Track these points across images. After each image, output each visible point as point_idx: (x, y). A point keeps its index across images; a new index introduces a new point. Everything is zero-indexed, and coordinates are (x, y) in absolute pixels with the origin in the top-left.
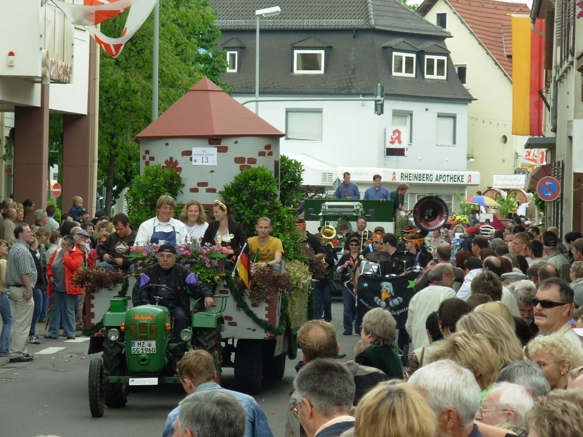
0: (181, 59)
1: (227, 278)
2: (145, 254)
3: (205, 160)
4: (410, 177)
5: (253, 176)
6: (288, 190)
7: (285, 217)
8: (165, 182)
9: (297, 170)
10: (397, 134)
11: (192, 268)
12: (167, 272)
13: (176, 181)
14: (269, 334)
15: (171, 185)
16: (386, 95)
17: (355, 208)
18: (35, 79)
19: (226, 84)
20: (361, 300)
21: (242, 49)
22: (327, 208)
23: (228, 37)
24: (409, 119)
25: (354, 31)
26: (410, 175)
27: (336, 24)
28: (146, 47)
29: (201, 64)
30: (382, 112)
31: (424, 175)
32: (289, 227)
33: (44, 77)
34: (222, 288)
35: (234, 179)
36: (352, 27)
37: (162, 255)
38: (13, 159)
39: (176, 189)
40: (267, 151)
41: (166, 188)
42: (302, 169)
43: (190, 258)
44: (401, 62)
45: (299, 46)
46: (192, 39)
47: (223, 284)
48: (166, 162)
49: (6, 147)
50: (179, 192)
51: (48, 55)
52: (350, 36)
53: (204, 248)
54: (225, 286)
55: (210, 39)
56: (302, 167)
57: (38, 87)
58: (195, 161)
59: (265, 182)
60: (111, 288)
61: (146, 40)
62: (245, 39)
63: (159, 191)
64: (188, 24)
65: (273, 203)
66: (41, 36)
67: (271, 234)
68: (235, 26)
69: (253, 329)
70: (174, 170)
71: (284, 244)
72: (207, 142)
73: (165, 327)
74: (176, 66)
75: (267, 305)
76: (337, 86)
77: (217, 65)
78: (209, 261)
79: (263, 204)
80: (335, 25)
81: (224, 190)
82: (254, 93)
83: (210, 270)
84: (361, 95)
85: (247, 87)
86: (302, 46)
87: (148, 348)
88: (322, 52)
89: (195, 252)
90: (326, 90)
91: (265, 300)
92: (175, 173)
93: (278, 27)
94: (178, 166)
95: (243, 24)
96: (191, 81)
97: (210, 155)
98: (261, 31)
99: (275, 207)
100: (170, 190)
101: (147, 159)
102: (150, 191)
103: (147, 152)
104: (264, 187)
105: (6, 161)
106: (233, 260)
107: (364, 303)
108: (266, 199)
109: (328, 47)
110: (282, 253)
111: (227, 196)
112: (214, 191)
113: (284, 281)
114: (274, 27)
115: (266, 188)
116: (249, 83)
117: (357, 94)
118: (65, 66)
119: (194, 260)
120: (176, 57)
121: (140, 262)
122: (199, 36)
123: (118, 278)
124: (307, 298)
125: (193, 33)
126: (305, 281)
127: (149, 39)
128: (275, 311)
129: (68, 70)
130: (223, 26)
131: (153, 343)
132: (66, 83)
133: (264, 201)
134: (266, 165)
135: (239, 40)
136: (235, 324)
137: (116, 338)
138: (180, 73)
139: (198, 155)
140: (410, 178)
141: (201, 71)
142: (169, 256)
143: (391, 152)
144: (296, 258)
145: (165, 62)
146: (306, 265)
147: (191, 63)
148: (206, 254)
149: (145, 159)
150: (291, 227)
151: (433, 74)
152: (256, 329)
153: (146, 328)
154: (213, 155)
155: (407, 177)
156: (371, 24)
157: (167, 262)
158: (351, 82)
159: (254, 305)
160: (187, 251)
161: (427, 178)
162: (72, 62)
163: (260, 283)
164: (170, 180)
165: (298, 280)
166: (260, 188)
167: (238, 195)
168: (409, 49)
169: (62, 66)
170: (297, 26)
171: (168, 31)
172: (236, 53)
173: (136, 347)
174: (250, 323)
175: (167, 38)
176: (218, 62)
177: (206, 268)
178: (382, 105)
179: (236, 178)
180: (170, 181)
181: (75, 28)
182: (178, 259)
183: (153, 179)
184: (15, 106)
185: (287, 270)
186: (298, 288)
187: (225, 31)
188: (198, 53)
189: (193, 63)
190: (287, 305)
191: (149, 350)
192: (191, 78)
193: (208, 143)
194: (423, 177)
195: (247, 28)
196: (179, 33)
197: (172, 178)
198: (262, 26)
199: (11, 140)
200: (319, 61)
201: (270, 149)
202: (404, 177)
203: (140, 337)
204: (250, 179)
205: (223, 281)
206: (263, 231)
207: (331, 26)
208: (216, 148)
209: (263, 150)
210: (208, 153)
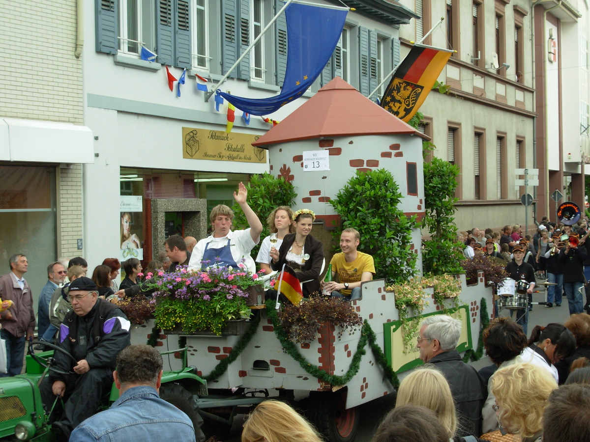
1: (268, 310)
3: (316, 165)
13: (287, 190)
14: (323, 384)
18: (579, 163)
33: (582, 162)
34: (267, 324)
39: (289, 198)
40: (394, 152)
48: (281, 170)
49: (568, 189)
51: (583, 154)
54: (269, 321)
58: (306, 167)
66: (581, 146)
69: (304, 377)
70: (287, 177)
75: (320, 346)
81: (337, 198)
83: (234, 303)
91: (317, 339)
92: (288, 181)
94: (290, 174)
97: (321, 159)
105: (568, 195)
110: (373, 273)
112: (327, 200)
128: (330, 353)
139: (308, 159)
154: (324, 159)
157: (78, 306)
159: (305, 346)
174: (300, 370)
184: (571, 174)
193: (318, 145)
197: (281, 187)
199: (570, 187)
201: (398, 149)
206: (344, 245)
208: (328, 151)
209: (388, 150)
210: (319, 157)
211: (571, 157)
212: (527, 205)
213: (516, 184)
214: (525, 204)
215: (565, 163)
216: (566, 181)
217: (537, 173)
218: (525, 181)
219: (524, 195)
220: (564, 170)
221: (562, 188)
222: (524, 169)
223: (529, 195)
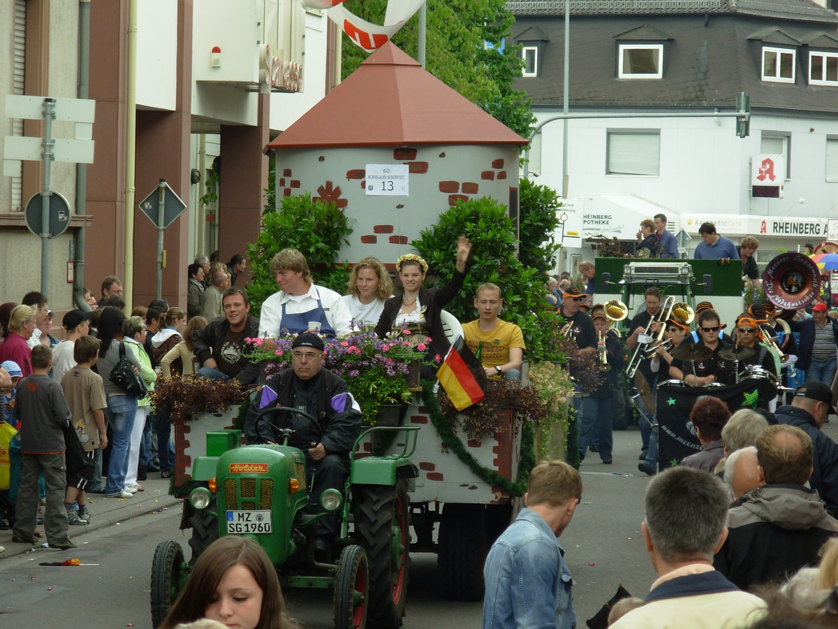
0: (458, 58)
1: (425, 394)
2: (279, 353)
3: (388, 186)
4: (786, 228)
5: (472, 215)
6: (534, 240)
7: (527, 286)
8: (318, 226)
9: (549, 205)
10: (768, 166)
11: (362, 377)
12: (308, 383)
13: (336, 223)
14: (499, 495)
15: (328, 230)
16: (753, 109)
17: (680, 273)
18: (250, 86)
19: (521, 93)
20: (664, 427)
21: (544, 43)
22: (633, 272)
23: (526, 25)
24: (785, 144)
25: (706, 16)
26: (787, 226)
27: (680, 7)
28: (408, 39)
29: (487, 64)
30: (747, 134)
31: (806, 224)
32: (535, 304)
33: (262, 83)
34: (417, 413)
35: (439, 219)
36: (703, 11)
37: (298, 353)
38: (217, 201)
39: (338, 236)
40: (497, 171)
41: (319, 235)
42: (559, 202)
43: (359, 359)
44: (775, 61)
45: (627, 38)
46: (473, 29)
47: (418, 405)
48: (320, 190)
49: (207, 184)
50: (343, 242)
51: (268, 51)
52: (700, 24)
53: (385, 342)
54: (421, 410)
55: (499, 28)
56: (558, 199)
57: (253, 97)
58: (371, 188)
59: (493, 225)
60: (220, 412)
61: (408, 29)
62: (548, 29)
63: (307, 241)
64: (467, 7)
65: (507, 261)
66: (259, 24)
67: (503, 317)
68: (534, 10)
69: (471, 485)
70: (334, 203)
71: (526, 333)
72: (391, 154)
73: (290, 484)
74: (450, 68)
75: (496, 443)
76: (681, 97)
77: (508, 65)
78: (393, 364)
79: (489, 263)
80: (679, 9)
81: (421, 239)
82: (562, 107)
83: (394, 382)
84: (716, 109)
85: (551, 98)
86: (630, 39)
87: (257, 523)
88: (660, 48)
89: (367, 348)
90: (665, 102)
91: (492, 434)
92: (336, 210)
93: (596, 12)
94: (341, 197)
95: (546, 7)
96: (471, 88)
97: (397, 177)
98: (572, 18)
99: (510, 268)
100: (327, 240)
101: (288, 185)
102: (291, 240)
103: (288, 173)
104: (490, 234)
105: (207, 204)
106: (435, 363)
107: (668, 432)
108: (495, 254)
109: (669, 40)
110: (523, 350)
111: (426, 249)
112: (403, 240)
113: (526, 399)
114: (591, 12)
115: (495, 235)
116: (555, 92)
117: (710, 108)
118: (293, 67)
119: (366, 363)
120: (450, 53)
121: (270, 366)
122: (483, 24)
123: (231, 394)
124: (567, 428)
125: (476, 19)
126: (563, 400)
127: (412, 29)
128: (510, 454)
129: (297, 73)
130: (518, 10)
131: (267, 515)
132: (294, 92)
133: (490, 258)
134: (496, 195)
135: (541, 31)
136: (438, 477)
137: (205, 504)
138: (457, 77)
139: (374, 177)
140: (787, 230)
141: (486, 74)
142: (309, 354)
143: (759, 192)
144: (546, 358)
145: (434, 62)
146: (564, 370)
147: (471, 63)
148: (387, 353)
149: (284, 186)
150: (538, 304)
151: (820, 78)
152: (476, 485)
153: (254, 488)
154: (402, 177)
155: (782, 227)
156: (731, 6)
157: (307, 366)
158: (702, 91)
159: (474, 443)
160: (354, 348)
161: (811, 229)
162: (303, 61)
163: (484, 403)
164: (327, 221)
165: (552, 397)
166: (484, 235)
167: (445, 247)
168: (786, 41)
169: (288, 66)
170: (623, 9)
171: (439, 17)
172: (536, 48)
173: (236, 521)
174: (467, 476)
175: (437, 27)
176: (511, 61)
177: (387, 377)
178: (747, 123)
179: (443, 218)
180: (326, 223)
181: (307, 12)
182: (338, 362)
183: (297, 220)
184: (221, 126)
185: (531, 379)
186: (550, 412)
187: (521, 18)
188: (482, 49)
189: (475, 62)
190: (532, 443)
191: (259, 526)
192: (472, 84)
193: (392, 156)
194: (806, 228)
195: (552, 12)
196: (456, 20)
197: (330, 218)
198: (573, 9)
199: (215, 174)
200: (654, 60)
201: (502, 167)
202: (778, 228)
203: (243, 503)
204: (467, 219)
205: (418, 400)
206: (488, 307)
207: (673, 9)
208: (408, 166)
209: (490, 168)
210: (393, 175)
211: (221, 64)
212: (46, 234)
213: (8, 154)
214: (39, 231)
215: (200, 83)
216: (202, 152)
217: (91, 118)
218: (43, 145)
219: (39, 198)
220: (195, 109)
221: (185, 178)
222: (40, 99)
223: (55, 198)
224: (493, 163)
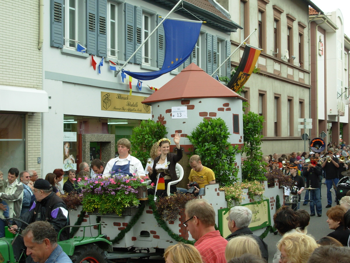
3: (179, 115)
8: (151, 131)
18: (336, 115)
34: (149, 209)
38: (331, 134)
40: (225, 108)
43: (116, 187)
48: (158, 118)
51: (339, 110)
58: (174, 116)
60: (76, 209)
66: (337, 106)
69: (170, 241)
70: (162, 122)
75: (180, 222)
81: (191, 135)
91: (179, 218)
92: (163, 125)
94: (164, 120)
97: (183, 111)
104: (213, 132)
112: (185, 136)
119: (119, 188)
129: (344, 113)
132: (343, 116)
136: (157, 237)
139: (175, 112)
148: (128, 183)
152: (173, 241)
154: (184, 111)
159: (171, 222)
174: (168, 237)
184: (332, 122)
193: (181, 103)
197: (158, 128)
199: (331, 129)
201: (228, 106)
208: (187, 107)
209: (222, 107)
210: (181, 110)
211: (332, 112)
213: (299, 128)
214: (304, 139)
216: (329, 126)
217: (312, 121)
218: (304, 126)
219: (304, 134)
220: (328, 119)
221: (326, 130)
222: (304, 119)
223: (306, 134)
224: (223, 105)
